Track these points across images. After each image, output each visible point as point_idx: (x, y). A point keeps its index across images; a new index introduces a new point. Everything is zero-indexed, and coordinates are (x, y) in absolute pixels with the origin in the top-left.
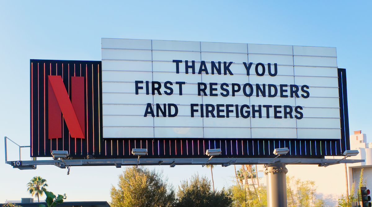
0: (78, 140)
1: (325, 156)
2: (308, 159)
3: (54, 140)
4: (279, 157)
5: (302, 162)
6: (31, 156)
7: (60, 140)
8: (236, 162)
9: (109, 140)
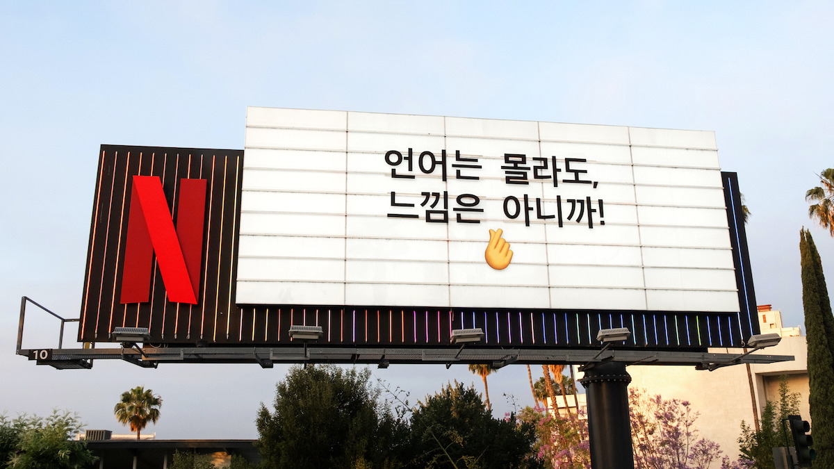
0: (184, 306)
1: (709, 349)
2: (672, 353)
3: (132, 306)
4: (610, 348)
5: (661, 360)
6: (79, 340)
7: (145, 305)
8: (518, 358)
9: (248, 308)
